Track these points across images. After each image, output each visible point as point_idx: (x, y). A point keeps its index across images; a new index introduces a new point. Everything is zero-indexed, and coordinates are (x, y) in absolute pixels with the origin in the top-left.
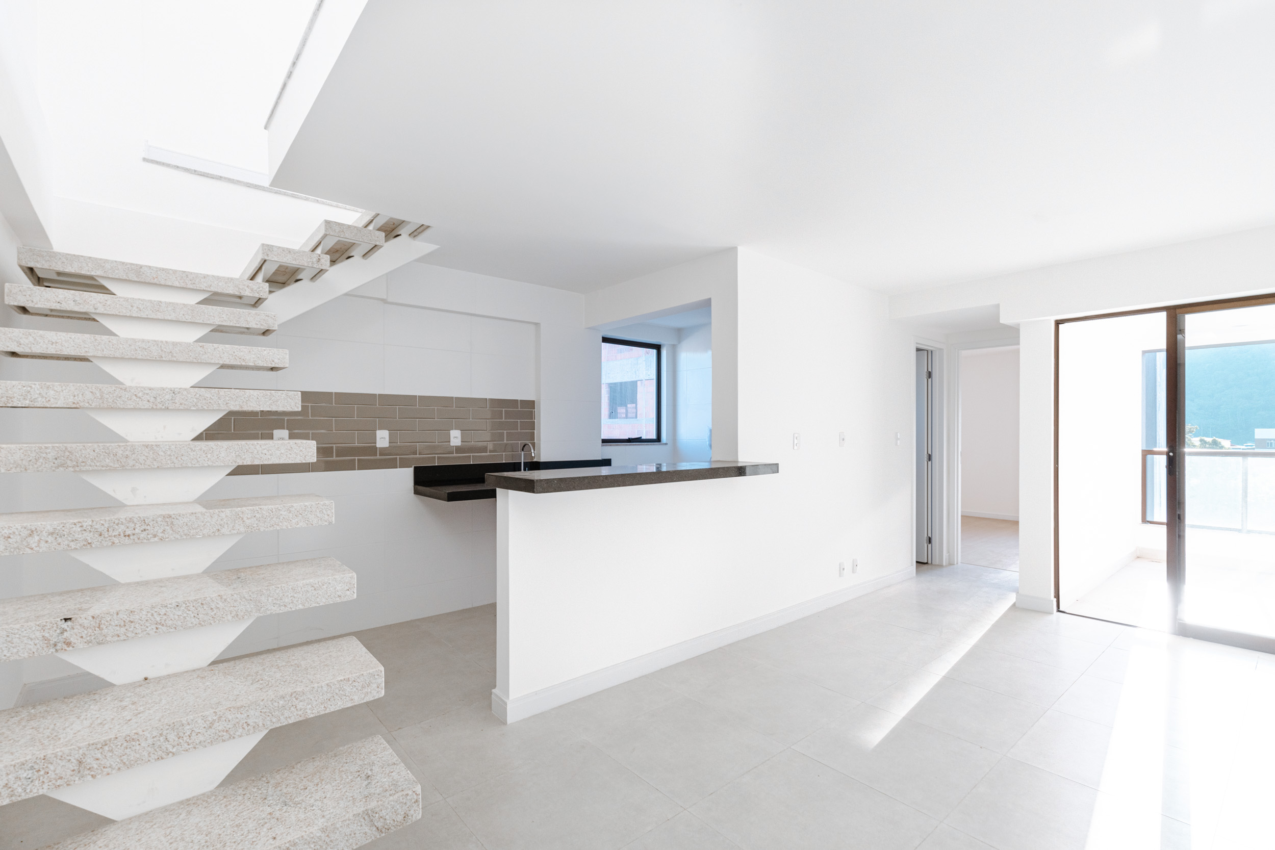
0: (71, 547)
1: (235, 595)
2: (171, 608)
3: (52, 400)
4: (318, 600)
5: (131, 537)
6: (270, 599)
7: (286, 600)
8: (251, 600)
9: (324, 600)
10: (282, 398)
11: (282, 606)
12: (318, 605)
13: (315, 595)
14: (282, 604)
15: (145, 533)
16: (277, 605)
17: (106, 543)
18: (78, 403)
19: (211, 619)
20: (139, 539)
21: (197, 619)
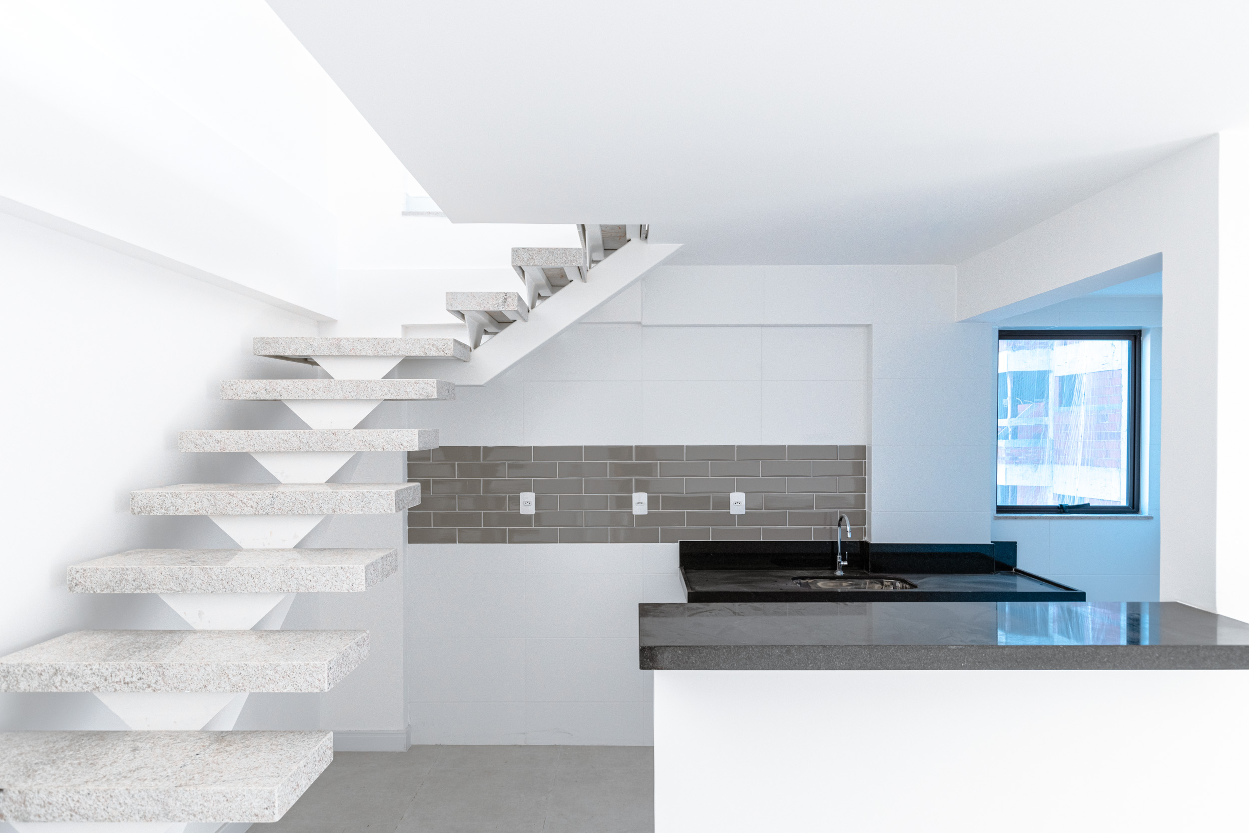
0: (84, 689)
1: (143, 792)
2: (83, 795)
3: (180, 508)
4: (231, 815)
5: (130, 685)
6: (178, 803)
7: (196, 809)
8: (158, 801)
9: (238, 817)
10: (375, 498)
11: (191, 814)
12: (231, 822)
13: (227, 808)
14: (191, 812)
15: (141, 682)
16: (186, 813)
17: (110, 688)
18: (198, 511)
19: (120, 815)
20: (136, 688)
21: (107, 813)
